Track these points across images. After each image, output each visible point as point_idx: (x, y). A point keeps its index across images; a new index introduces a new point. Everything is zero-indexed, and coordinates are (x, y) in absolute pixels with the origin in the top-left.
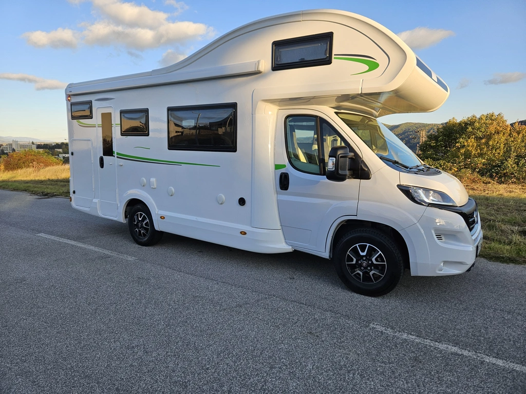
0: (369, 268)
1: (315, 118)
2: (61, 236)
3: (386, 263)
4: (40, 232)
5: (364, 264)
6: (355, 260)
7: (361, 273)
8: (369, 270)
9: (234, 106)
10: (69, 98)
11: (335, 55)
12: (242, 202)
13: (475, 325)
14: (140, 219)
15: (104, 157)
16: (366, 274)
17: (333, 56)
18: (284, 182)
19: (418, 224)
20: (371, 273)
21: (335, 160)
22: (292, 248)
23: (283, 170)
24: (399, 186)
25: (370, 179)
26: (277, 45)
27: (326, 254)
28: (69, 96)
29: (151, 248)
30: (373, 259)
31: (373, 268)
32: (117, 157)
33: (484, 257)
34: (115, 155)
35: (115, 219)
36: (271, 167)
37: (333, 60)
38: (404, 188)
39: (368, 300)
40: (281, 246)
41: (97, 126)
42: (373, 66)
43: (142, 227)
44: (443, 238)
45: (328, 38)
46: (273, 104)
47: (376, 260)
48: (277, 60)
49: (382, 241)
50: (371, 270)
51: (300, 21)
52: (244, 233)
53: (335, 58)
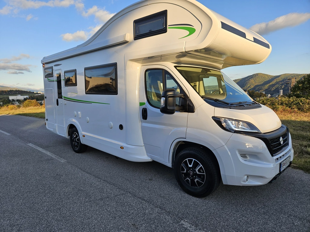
0: (194, 177)
1: (162, 71)
2: (38, 145)
3: (205, 174)
4: (30, 142)
5: (191, 174)
6: (185, 170)
7: (190, 180)
8: (194, 178)
9: (115, 65)
10: (44, 66)
11: (169, 26)
12: (121, 127)
13: (265, 229)
14: (75, 137)
15: (58, 99)
16: (193, 180)
17: (168, 27)
18: (144, 114)
19: (225, 146)
20: (196, 180)
21: (165, 99)
22: (151, 159)
23: (144, 106)
24: (213, 118)
25: (194, 112)
26: (136, 22)
27: (170, 165)
28: (43, 64)
29: (80, 154)
30: (197, 170)
31: (197, 177)
32: (64, 99)
33: (302, 169)
34: (63, 98)
35: (64, 136)
36: (138, 104)
37: (168, 30)
38: (217, 119)
39: (194, 199)
40: (144, 157)
41: (55, 81)
42: (192, 31)
43: (76, 141)
44: (248, 157)
45: (164, 14)
46: (137, 62)
47: (199, 171)
48: (136, 33)
49: (202, 158)
50: (196, 178)
51: (148, 5)
52: (122, 148)
53: (169, 28)
